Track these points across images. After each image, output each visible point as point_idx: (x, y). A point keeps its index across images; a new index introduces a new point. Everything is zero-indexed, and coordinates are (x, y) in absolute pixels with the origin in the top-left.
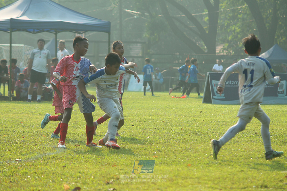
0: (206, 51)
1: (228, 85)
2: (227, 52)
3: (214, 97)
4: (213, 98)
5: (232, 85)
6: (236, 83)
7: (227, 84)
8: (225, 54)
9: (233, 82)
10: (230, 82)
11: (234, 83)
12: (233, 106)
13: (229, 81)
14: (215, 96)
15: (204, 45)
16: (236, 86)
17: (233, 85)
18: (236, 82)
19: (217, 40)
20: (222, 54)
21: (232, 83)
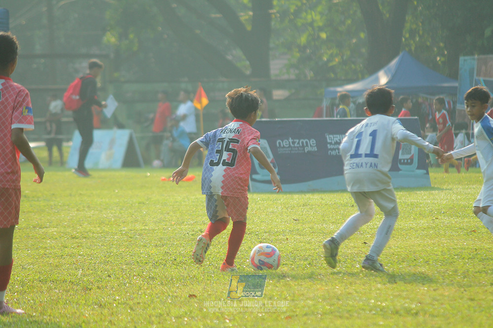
0: (248, 72)
1: (286, 148)
2: (297, 72)
3: (254, 176)
4: (253, 180)
5: (295, 147)
6: (303, 143)
7: (284, 147)
8: (293, 77)
9: (298, 141)
10: (291, 140)
11: (299, 143)
12: (296, 196)
13: (288, 140)
14: (256, 173)
15: (244, 57)
16: (304, 150)
17: (298, 147)
18: (304, 141)
19: (272, 45)
20: (286, 77)
21: (294, 143)
